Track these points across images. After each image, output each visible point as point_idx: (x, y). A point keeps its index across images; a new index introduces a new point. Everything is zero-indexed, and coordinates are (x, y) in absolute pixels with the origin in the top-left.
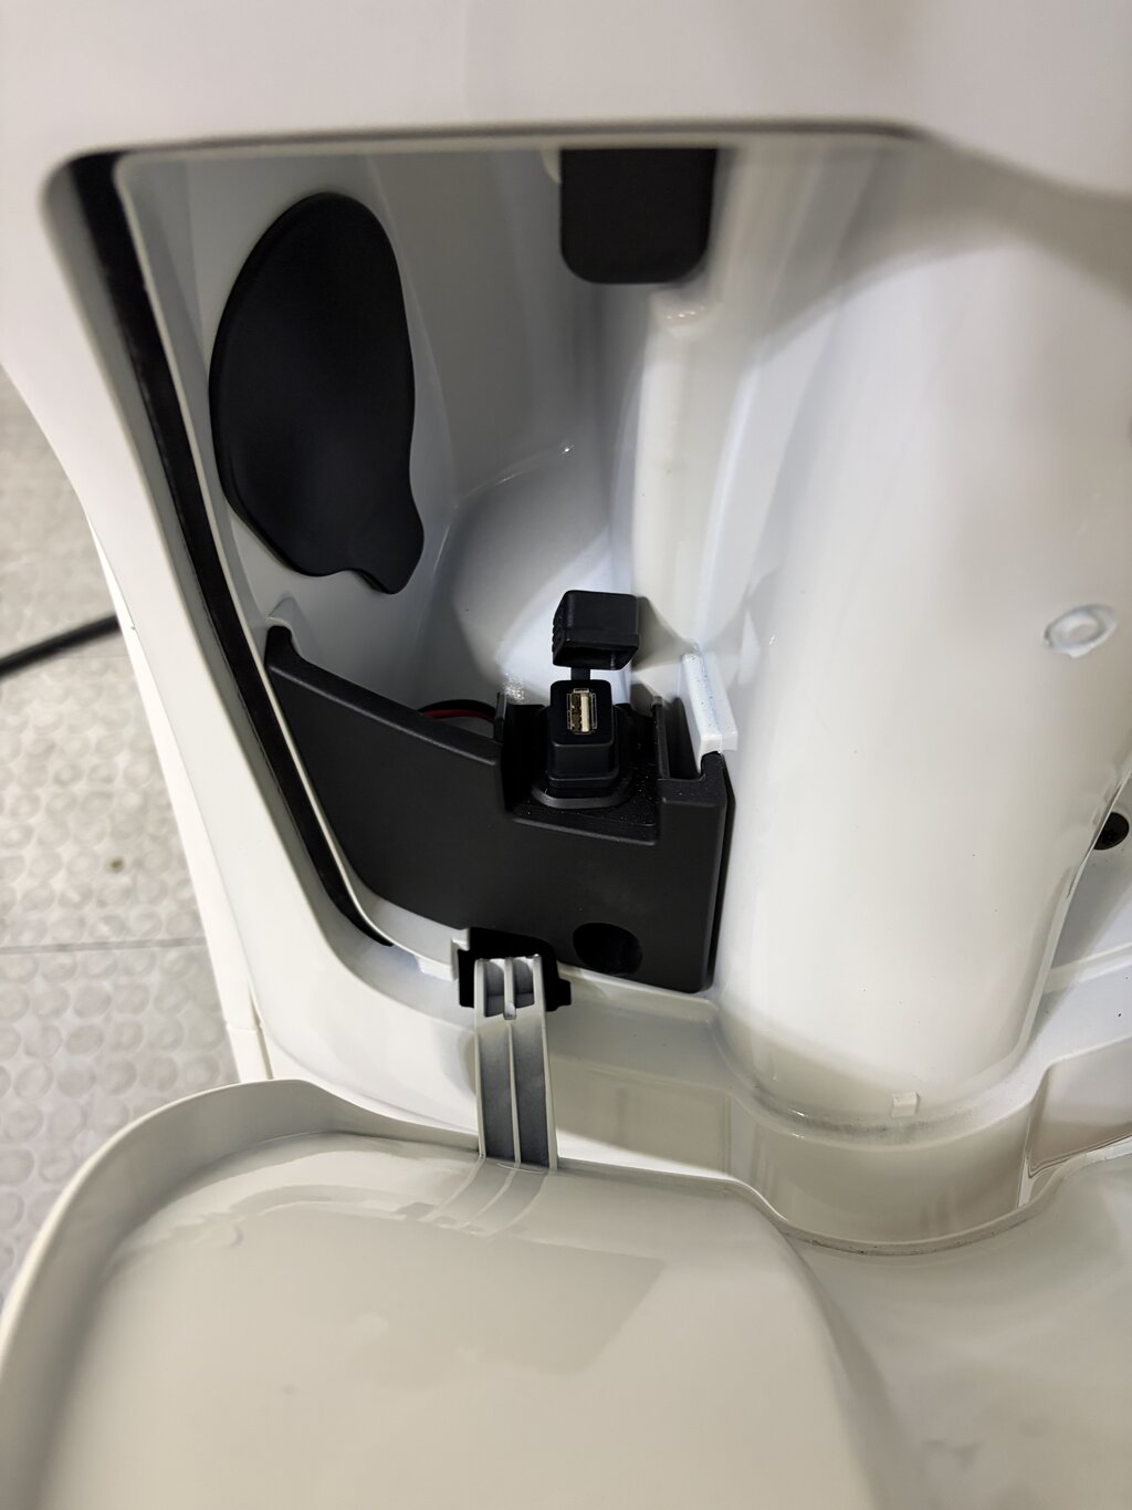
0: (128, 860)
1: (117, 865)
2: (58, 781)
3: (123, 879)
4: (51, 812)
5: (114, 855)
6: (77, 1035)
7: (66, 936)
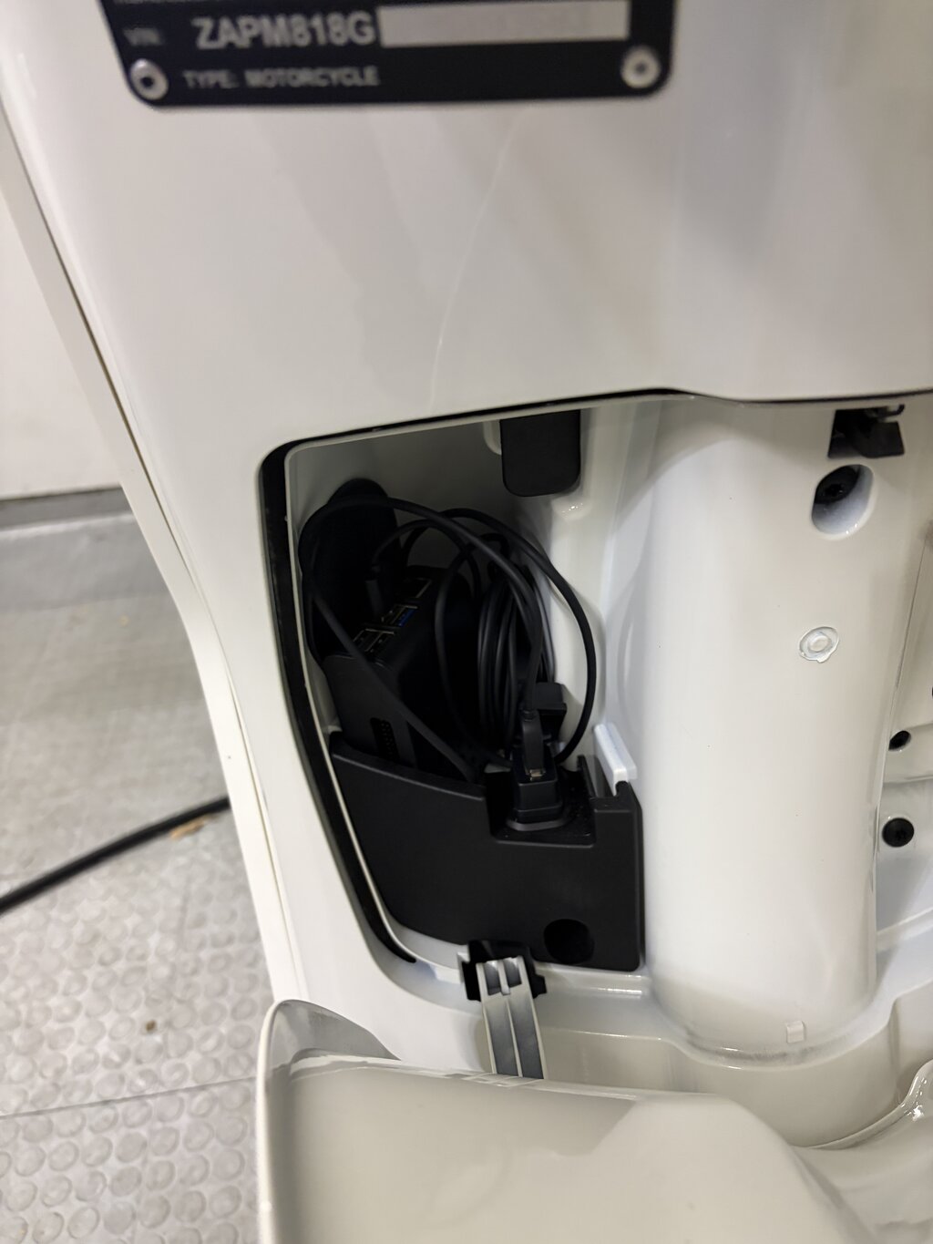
0: (160, 1021)
1: (151, 1027)
2: (102, 963)
3: (157, 1038)
4: (96, 989)
5: (149, 1019)
6: (119, 1178)
7: (109, 1093)
